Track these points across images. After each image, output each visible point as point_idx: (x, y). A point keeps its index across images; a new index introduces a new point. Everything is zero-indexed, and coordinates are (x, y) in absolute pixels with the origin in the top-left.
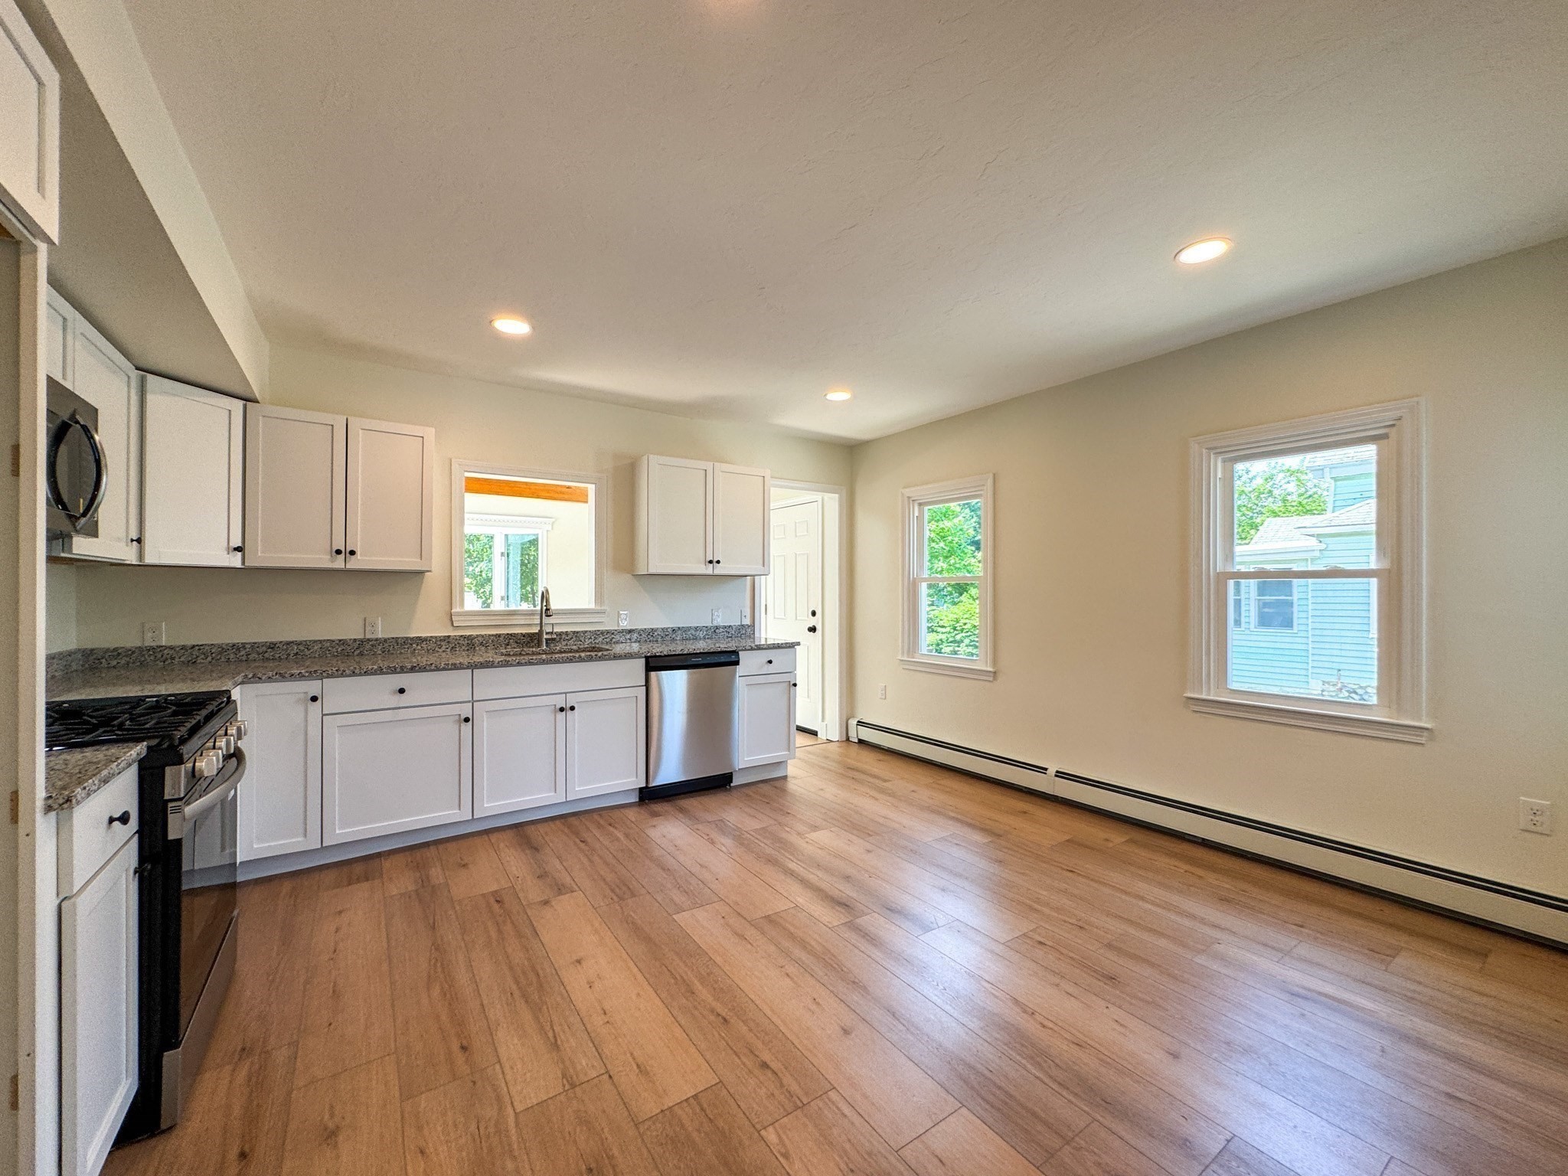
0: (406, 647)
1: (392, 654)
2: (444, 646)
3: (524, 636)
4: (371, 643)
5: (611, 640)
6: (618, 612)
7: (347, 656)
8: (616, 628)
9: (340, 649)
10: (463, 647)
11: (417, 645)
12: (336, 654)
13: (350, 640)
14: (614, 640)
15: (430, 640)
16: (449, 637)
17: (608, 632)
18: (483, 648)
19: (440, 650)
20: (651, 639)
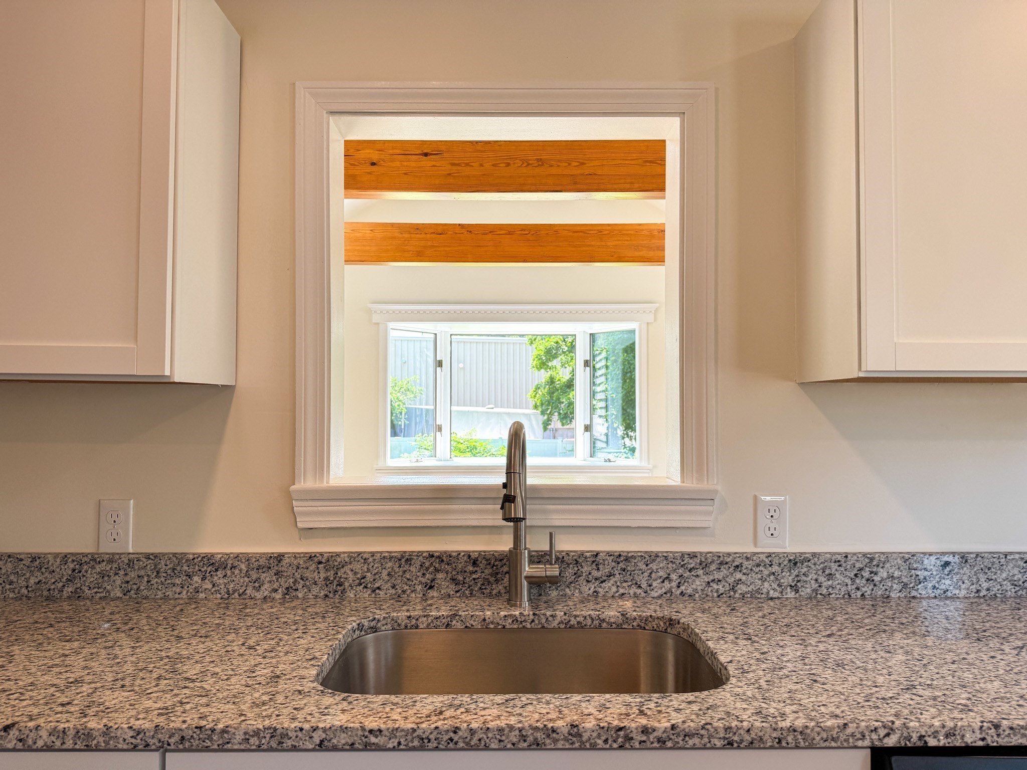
0: (178, 581)
1: (146, 598)
2: (266, 586)
3: (475, 563)
4: (98, 568)
5: (733, 589)
6: (755, 498)
7: (48, 599)
8: (749, 549)
9: (32, 581)
10: (315, 590)
11: (203, 579)
12: (24, 591)
13: (56, 555)
14: (742, 588)
15: (233, 567)
16: (280, 557)
17: (722, 561)
18: (366, 594)
19: (259, 595)
20: (867, 589)
